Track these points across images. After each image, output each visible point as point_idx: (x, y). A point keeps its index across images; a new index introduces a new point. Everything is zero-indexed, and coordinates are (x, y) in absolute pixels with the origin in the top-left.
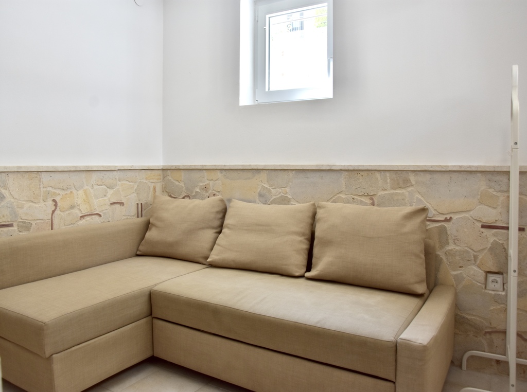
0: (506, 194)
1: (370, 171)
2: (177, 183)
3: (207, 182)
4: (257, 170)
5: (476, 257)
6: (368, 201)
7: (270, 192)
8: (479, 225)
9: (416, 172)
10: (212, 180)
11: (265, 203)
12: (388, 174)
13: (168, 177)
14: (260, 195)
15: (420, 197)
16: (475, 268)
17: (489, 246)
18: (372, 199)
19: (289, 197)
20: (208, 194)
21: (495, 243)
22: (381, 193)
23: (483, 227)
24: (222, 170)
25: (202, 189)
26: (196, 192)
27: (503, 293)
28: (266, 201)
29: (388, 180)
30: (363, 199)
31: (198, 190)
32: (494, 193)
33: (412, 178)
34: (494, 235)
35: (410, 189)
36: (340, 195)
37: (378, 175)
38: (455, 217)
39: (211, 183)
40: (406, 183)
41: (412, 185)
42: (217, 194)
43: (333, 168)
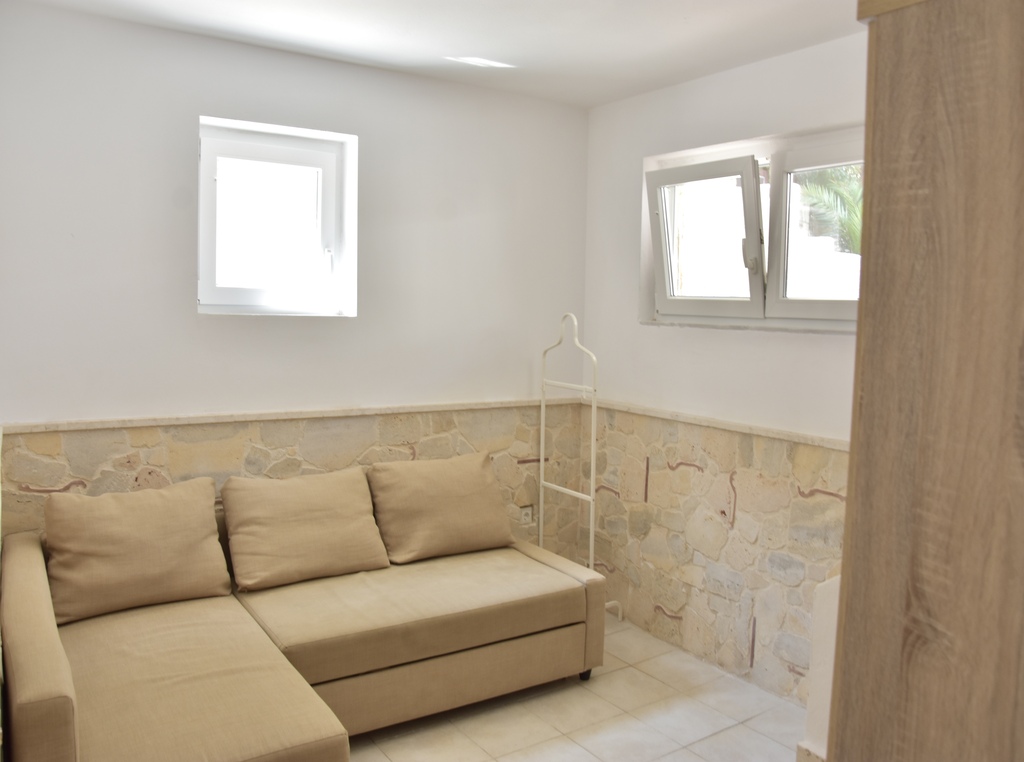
1: (410, 414)
2: (46, 460)
3: (132, 451)
4: (242, 424)
5: (513, 494)
6: (406, 451)
7: (267, 455)
8: (516, 461)
9: (458, 412)
10: (144, 446)
11: (258, 473)
12: (430, 416)
13: (17, 450)
14: (249, 462)
15: (463, 439)
16: (513, 506)
17: (524, 481)
18: (412, 448)
19: (299, 458)
20: (134, 474)
21: (529, 477)
22: (423, 439)
23: (519, 462)
24: (167, 428)
25: (119, 464)
26: (103, 473)
27: (535, 524)
28: (260, 470)
29: (431, 424)
30: (401, 449)
31: (108, 467)
32: (527, 427)
33: (455, 418)
34: (527, 469)
35: (453, 431)
36: (374, 448)
37: (419, 417)
38: (496, 456)
39: (142, 453)
40: (450, 424)
41: (455, 427)
42: (158, 470)
43: (367, 413)
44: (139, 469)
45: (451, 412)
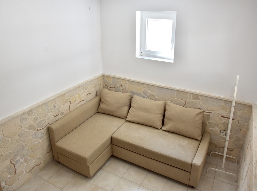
0: (230, 108)
1: (185, 92)
2: (109, 82)
3: (122, 84)
4: (143, 84)
5: (218, 125)
7: (148, 92)
8: (221, 116)
9: (201, 96)
10: (124, 83)
12: (191, 94)
13: (105, 79)
14: (144, 92)
15: (202, 104)
16: (218, 128)
17: (223, 123)
18: (185, 101)
19: (155, 95)
20: (122, 88)
21: (225, 122)
22: (189, 100)
23: (222, 117)
24: (128, 81)
25: (120, 85)
26: (117, 86)
27: (225, 137)
28: (146, 95)
29: (192, 96)
30: (182, 101)
31: (118, 86)
32: (227, 107)
33: (200, 97)
34: (225, 119)
35: (199, 101)
36: (174, 98)
37: (188, 94)
38: (213, 112)
39: (124, 84)
40: (198, 98)
41: (200, 100)
42: (127, 89)
43: (172, 89)
44: (123, 88)
45: (198, 95)
